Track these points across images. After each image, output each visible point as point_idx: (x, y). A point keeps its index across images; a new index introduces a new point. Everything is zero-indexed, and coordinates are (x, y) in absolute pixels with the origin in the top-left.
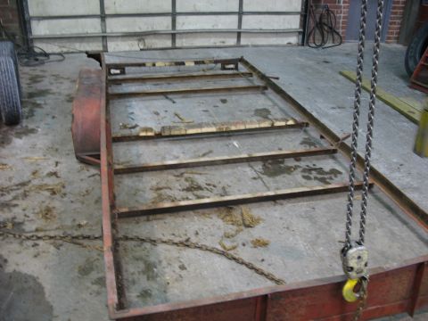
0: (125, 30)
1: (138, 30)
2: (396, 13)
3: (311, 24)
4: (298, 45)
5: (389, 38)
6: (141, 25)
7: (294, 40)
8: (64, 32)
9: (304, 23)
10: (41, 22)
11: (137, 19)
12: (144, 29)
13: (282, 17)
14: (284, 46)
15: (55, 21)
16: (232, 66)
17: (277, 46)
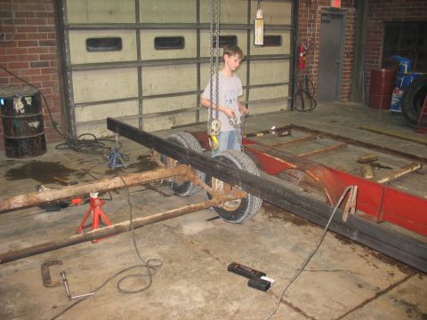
1: (169, 110)
2: (346, 78)
3: (296, 92)
4: (288, 111)
5: (344, 98)
6: (172, 104)
7: (285, 106)
9: (292, 92)
11: (169, 99)
12: (175, 108)
13: (276, 87)
14: (278, 113)
16: (286, 133)
17: (274, 113)
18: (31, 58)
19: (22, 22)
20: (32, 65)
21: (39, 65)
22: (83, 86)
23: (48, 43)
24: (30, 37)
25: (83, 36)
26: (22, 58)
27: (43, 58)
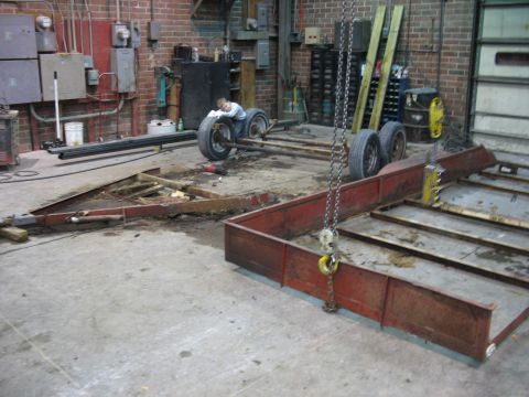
8: (503, 131)
10: (485, 118)
15: (497, 119)
18: (450, 66)
19: (448, 36)
20: (450, 72)
21: (456, 73)
22: (485, 97)
23: (465, 55)
24: (453, 48)
25: (494, 50)
27: (459, 67)
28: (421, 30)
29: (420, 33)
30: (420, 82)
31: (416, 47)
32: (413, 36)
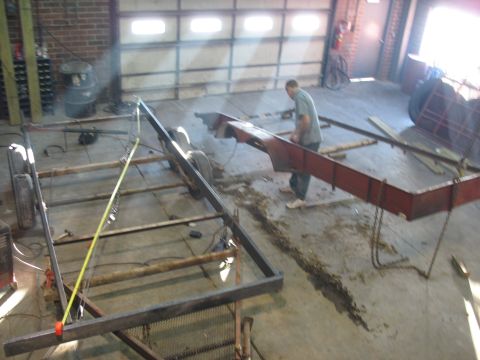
0: (194, 81)
1: (202, 81)
3: (328, 70)
4: (318, 86)
6: (206, 77)
8: (146, 86)
9: (324, 70)
10: (130, 79)
11: (203, 73)
13: (309, 65)
14: (308, 88)
15: (140, 78)
18: (89, 38)
19: (83, 10)
20: (91, 43)
21: (95, 43)
23: (103, 26)
24: (89, 21)
26: (82, 38)
27: (98, 38)
28: (52, 5)
29: (50, 8)
30: (58, 56)
31: (49, 22)
32: (44, 11)
